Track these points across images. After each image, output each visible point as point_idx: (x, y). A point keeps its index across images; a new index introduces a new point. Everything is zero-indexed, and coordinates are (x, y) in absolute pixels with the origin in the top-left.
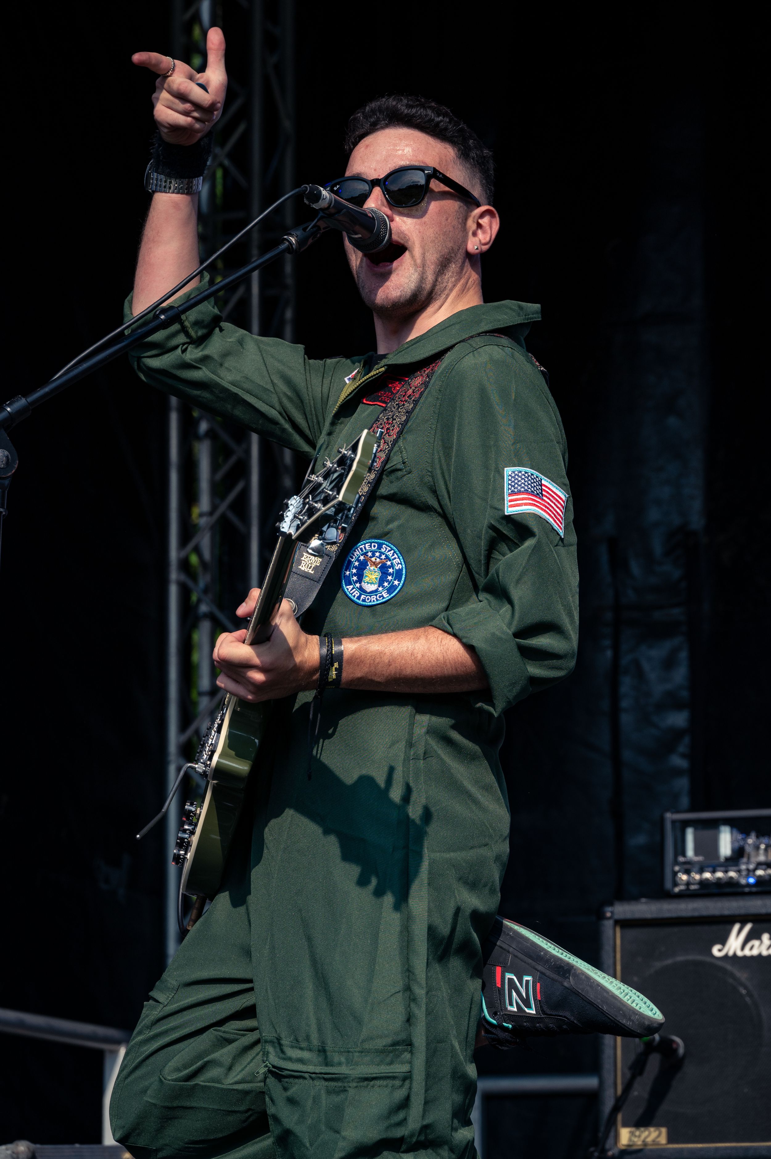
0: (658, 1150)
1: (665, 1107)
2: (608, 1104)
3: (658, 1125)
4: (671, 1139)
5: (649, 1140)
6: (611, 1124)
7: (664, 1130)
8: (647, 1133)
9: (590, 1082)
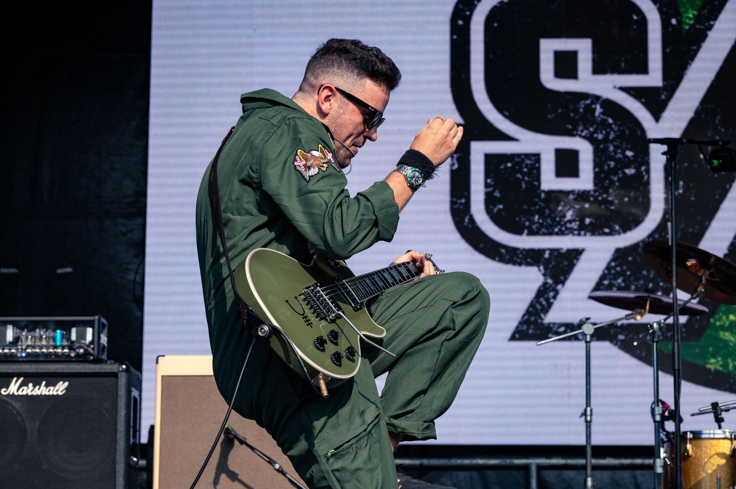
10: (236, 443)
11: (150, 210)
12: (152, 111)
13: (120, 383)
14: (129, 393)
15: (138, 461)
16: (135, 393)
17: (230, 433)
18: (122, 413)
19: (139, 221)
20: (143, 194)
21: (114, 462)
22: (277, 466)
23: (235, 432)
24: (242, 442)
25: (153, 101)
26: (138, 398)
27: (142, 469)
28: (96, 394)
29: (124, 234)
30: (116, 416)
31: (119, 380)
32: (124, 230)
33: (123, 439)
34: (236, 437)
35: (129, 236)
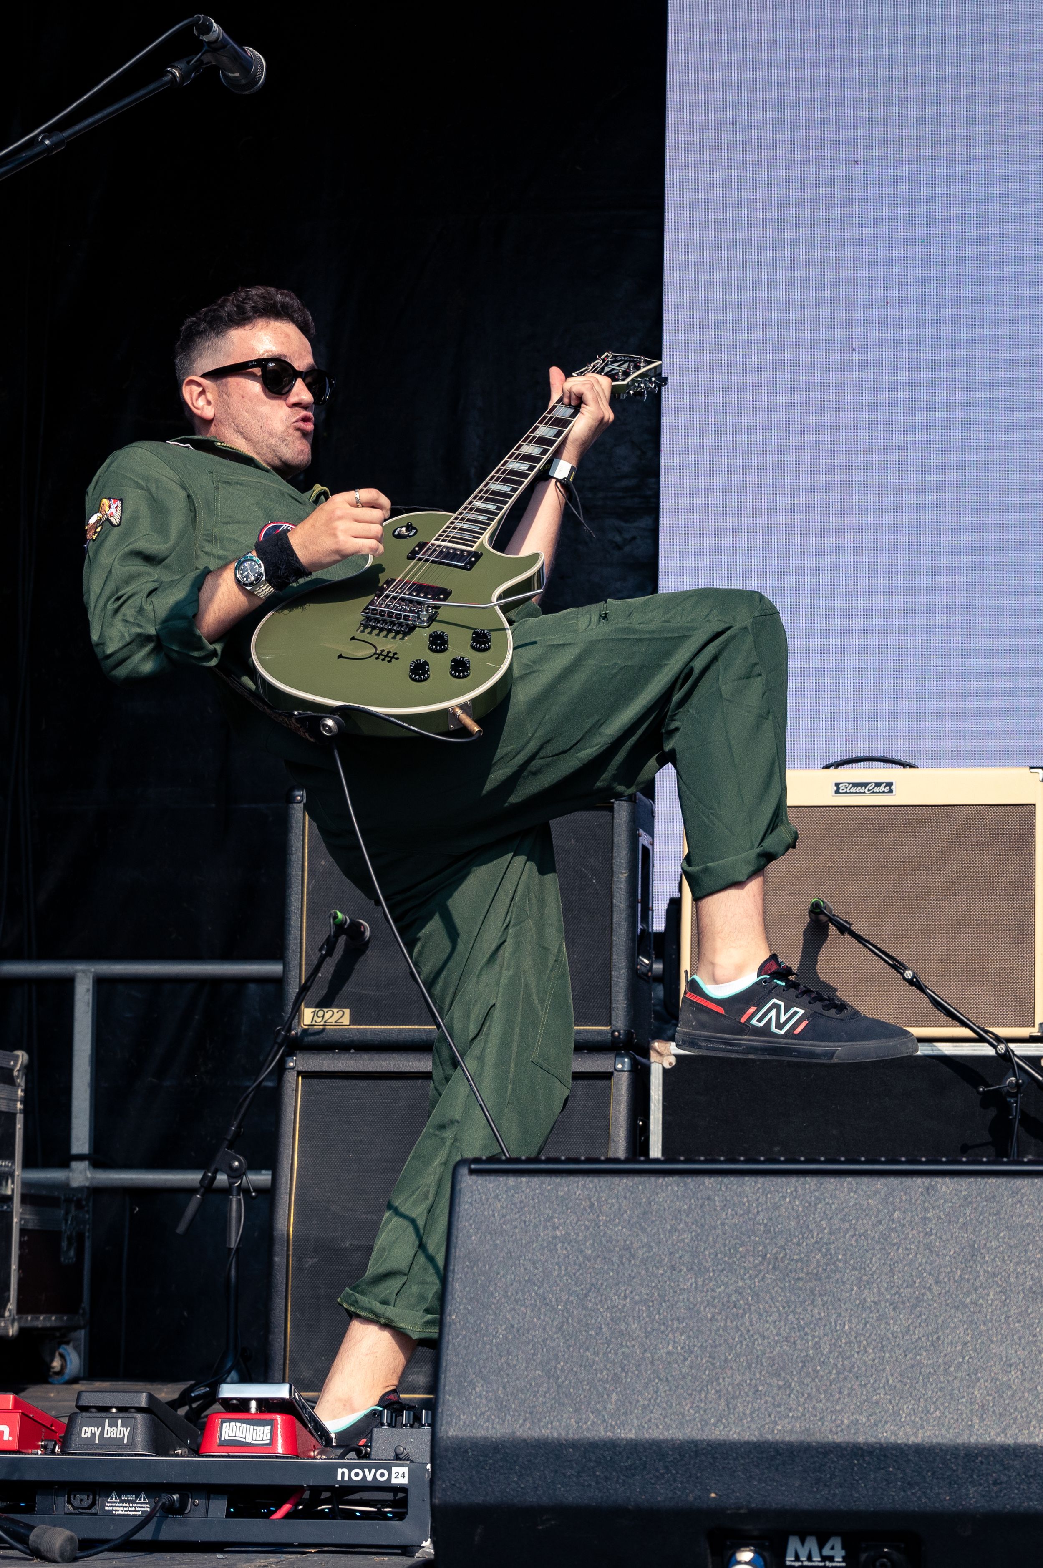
0: (340, 1030)
1: (348, 988)
2: (293, 990)
3: (341, 1007)
4: (352, 1022)
5: (333, 1020)
6: (296, 1011)
7: (347, 1011)
8: (330, 1013)
9: (274, 968)
10: (833, 930)
11: (665, 502)
12: (668, 317)
13: (617, 821)
14: (634, 838)
15: (651, 965)
16: (644, 839)
17: (822, 913)
18: (622, 876)
19: (645, 522)
20: (654, 472)
21: (608, 966)
22: (909, 974)
23: (830, 911)
24: (844, 929)
25: (669, 296)
26: (650, 847)
27: (658, 979)
28: (573, 841)
29: (619, 547)
30: (610, 882)
31: (616, 815)
32: (618, 539)
33: (624, 924)
34: (832, 920)
35: (627, 549)
